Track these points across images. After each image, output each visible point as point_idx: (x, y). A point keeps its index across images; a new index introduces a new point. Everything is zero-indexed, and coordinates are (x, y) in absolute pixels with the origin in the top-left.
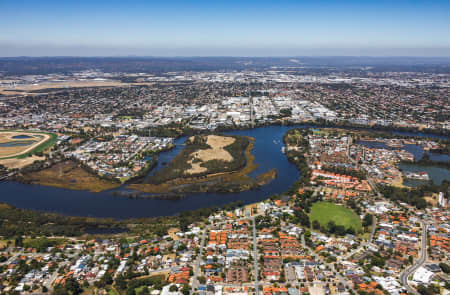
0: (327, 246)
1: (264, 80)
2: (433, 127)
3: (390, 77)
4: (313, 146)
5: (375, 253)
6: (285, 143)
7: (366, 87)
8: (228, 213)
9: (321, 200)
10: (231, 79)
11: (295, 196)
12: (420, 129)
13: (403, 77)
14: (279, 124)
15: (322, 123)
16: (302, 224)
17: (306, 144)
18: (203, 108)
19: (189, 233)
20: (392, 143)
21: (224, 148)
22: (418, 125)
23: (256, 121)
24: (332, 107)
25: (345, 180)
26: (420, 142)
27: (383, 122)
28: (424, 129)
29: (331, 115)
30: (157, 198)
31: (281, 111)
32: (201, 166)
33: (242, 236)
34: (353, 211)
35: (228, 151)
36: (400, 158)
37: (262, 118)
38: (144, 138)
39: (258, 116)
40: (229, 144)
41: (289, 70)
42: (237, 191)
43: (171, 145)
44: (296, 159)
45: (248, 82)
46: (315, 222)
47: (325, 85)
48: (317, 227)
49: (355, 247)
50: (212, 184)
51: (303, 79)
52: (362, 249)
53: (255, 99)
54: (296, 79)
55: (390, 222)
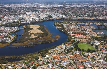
0: (90, 56)
1: (36, 6)
2: (95, 19)
3: (73, 4)
4: (65, 26)
5: (105, 57)
6: (56, 26)
7: (68, 8)
8: (54, 49)
9: (79, 43)
10: (24, 6)
11: (71, 42)
12: (92, 19)
13: (77, 4)
14: (50, 20)
15: (63, 19)
16: (79, 50)
17: (62, 26)
18: (21, 16)
19: (46, 57)
20: (87, 24)
21: (38, 29)
22: (91, 18)
23: (42, 19)
24: (63, 14)
25: (82, 36)
26: (94, 23)
27: (81, 18)
28: (93, 19)
29: (64, 16)
30: (25, 47)
31: (48, 16)
32: (34, 35)
33: (64, 56)
34: (90, 45)
35: (39, 29)
36: (92, 28)
37: (44, 19)
38: (7, 27)
39: (42, 18)
40: (39, 27)
41: (41, 3)
42: (51, 42)
43: (19, 29)
44: (63, 31)
45: (31, 7)
46: (83, 49)
47: (56, 7)
48: (83, 51)
49: (99, 55)
50: (41, 41)
51: (48, 6)
52: (101, 56)
53: (37, 12)
54: (45, 6)
55: (102, 47)
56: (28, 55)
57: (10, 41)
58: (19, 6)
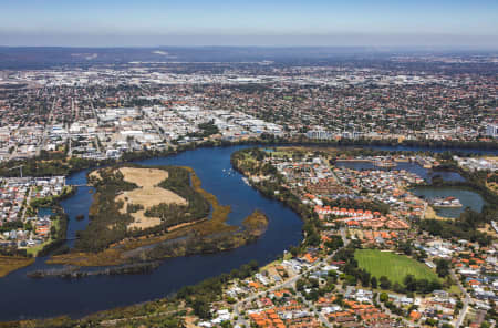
0: (421, 310)
1: (136, 82)
2: (414, 138)
3: (306, 74)
4: (284, 173)
5: (489, 311)
6: (241, 173)
7: (287, 89)
8: (247, 280)
9: (360, 248)
10: (83, 81)
11: (322, 246)
12: (400, 141)
13: (321, 74)
14: (209, 145)
15: (269, 141)
16: (365, 285)
17: (271, 170)
18: (75, 127)
19: (218, 320)
20: (381, 161)
21: (159, 185)
22: (396, 136)
23: (173, 142)
24: (267, 116)
25: (366, 217)
26: (413, 158)
27: (351, 136)
28: (404, 141)
29: (272, 127)
30: (112, 274)
31: (200, 126)
32: (148, 214)
33: (300, 313)
34: (410, 257)
35: (165, 188)
36: (406, 181)
37: (181, 138)
38: (12, 180)
39: (173, 136)
40: (164, 179)
41: (160, 65)
42: (229, 248)
43: (69, 189)
44: (277, 192)
45: (116, 86)
46: (383, 279)
47: (232, 87)
48: (386, 285)
49: (460, 306)
50: (184, 241)
51: (194, 79)
52: (468, 308)
53: (147, 110)
54: (181, 80)
55: (468, 267)
56: (129, 309)
57: (33, 246)
58: (60, 79)
